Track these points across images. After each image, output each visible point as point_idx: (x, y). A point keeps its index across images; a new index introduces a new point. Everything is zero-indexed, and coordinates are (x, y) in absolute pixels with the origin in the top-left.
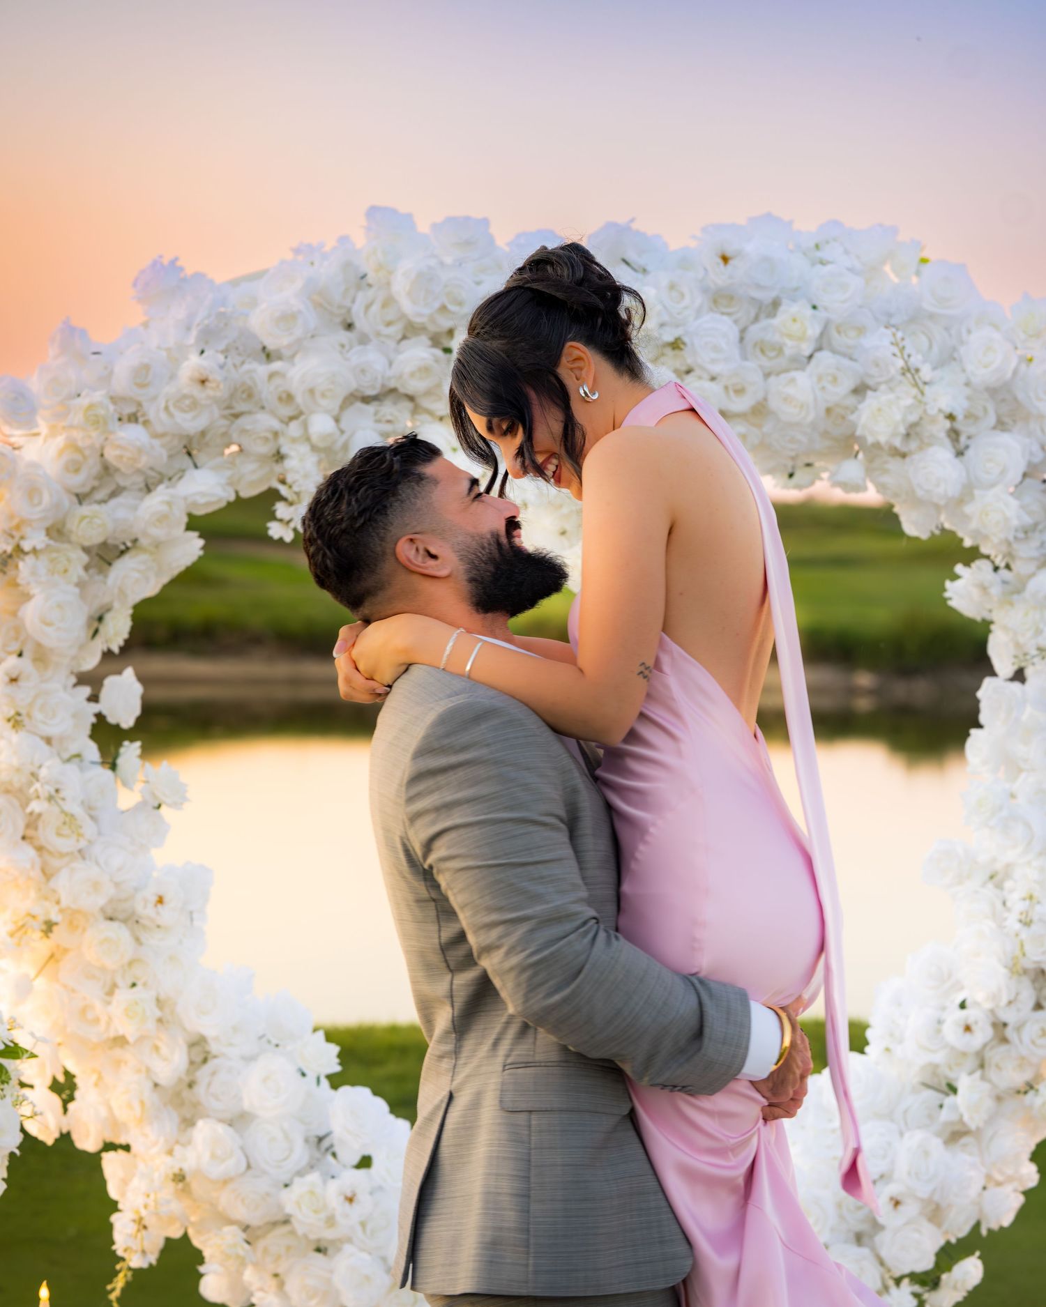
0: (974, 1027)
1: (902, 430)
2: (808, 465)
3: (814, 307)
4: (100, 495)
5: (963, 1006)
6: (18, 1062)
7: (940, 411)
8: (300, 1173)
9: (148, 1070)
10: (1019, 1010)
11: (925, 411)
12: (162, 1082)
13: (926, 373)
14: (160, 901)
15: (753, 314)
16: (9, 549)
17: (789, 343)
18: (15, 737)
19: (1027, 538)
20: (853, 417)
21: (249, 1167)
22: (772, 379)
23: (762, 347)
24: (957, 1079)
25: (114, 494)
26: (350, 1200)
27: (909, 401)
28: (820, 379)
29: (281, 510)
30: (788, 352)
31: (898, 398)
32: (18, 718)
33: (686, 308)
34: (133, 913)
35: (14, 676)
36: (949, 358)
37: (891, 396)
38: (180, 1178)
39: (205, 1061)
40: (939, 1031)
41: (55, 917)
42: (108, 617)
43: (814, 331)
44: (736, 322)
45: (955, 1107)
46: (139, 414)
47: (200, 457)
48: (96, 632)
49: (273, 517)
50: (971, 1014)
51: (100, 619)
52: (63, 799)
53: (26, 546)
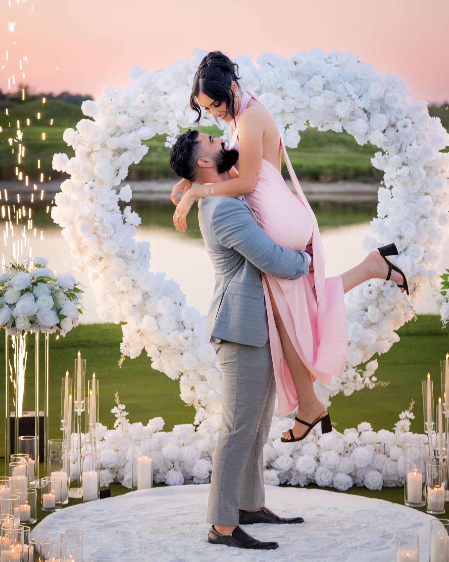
0: (372, 292)
1: (349, 113)
2: (327, 123)
3: (323, 77)
4: (117, 135)
5: (369, 285)
6: (78, 293)
7: (359, 107)
8: (174, 331)
9: (132, 301)
10: (387, 287)
11: (355, 108)
12: (135, 304)
13: (354, 96)
14: (133, 252)
15: (307, 79)
16: (90, 151)
17: (315, 87)
18: (90, 204)
19: (392, 145)
20: (335, 110)
21: (159, 328)
22: (310, 98)
23: (310, 89)
24: (368, 308)
25: (122, 134)
26: (186, 339)
27: (349, 105)
28: (325, 98)
29: (168, 139)
30: (315, 90)
31: (348, 104)
32: (92, 199)
33: (285, 77)
34: (126, 256)
35: (91, 187)
36: (366, 91)
37: (345, 103)
38: (139, 331)
39: (149, 298)
40: (362, 293)
41: (103, 256)
42: (120, 170)
43: (322, 84)
44: (300, 82)
45: (367, 316)
46: (127, 111)
47: (146, 123)
48: (117, 175)
49: (166, 141)
50: (371, 288)
51: (118, 171)
52: (104, 222)
53: (94, 150)
